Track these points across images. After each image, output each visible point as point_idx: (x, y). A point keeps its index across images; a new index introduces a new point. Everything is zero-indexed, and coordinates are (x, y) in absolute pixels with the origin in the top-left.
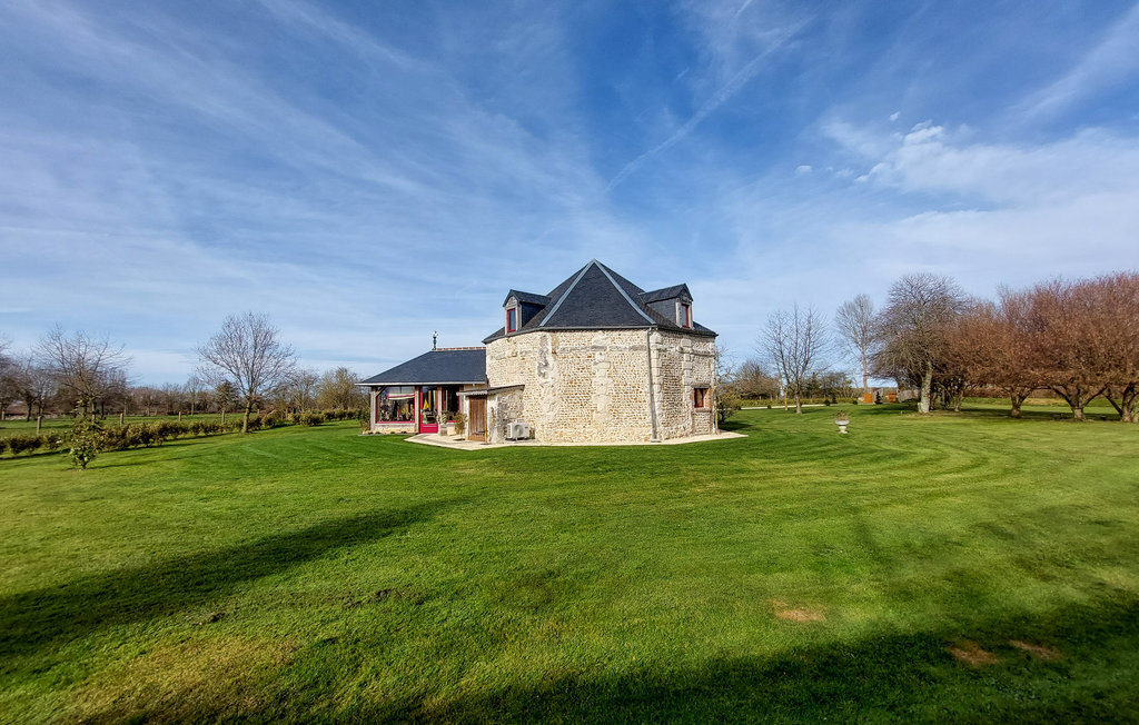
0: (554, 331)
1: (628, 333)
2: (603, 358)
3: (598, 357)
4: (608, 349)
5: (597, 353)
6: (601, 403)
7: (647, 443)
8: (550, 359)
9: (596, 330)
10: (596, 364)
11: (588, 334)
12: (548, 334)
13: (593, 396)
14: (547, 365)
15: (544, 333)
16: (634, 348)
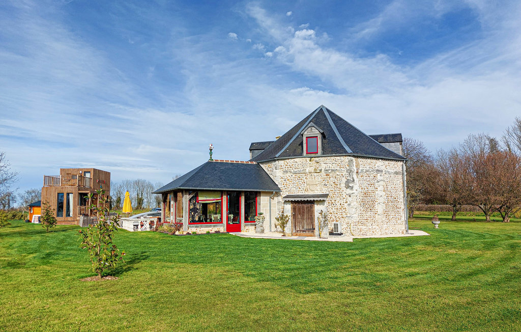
0: (357, 157)
1: (393, 163)
2: (382, 178)
3: (379, 177)
4: (384, 172)
5: (379, 174)
6: (380, 208)
7: (403, 235)
8: (355, 176)
9: (379, 159)
10: (378, 182)
11: (374, 161)
12: (353, 159)
13: (376, 203)
14: (353, 181)
15: (352, 158)
16: (396, 173)
